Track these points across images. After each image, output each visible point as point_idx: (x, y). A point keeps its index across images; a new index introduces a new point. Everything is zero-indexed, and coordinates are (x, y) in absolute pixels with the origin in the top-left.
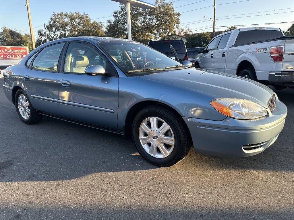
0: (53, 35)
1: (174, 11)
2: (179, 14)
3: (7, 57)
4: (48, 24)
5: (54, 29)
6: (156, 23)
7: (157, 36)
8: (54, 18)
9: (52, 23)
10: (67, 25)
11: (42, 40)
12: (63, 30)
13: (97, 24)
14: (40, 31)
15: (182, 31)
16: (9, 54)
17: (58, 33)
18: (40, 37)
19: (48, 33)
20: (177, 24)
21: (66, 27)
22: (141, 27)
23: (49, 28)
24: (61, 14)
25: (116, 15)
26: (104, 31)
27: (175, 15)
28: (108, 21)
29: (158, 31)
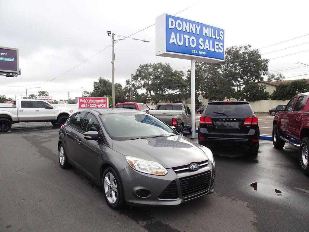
0: (138, 84)
1: (260, 58)
2: (267, 61)
3: (91, 106)
4: (135, 74)
5: (139, 78)
6: (239, 71)
7: (241, 84)
8: (140, 69)
9: (138, 73)
10: (150, 75)
11: (128, 88)
12: (147, 79)
13: (179, 74)
14: (128, 80)
15: (272, 78)
16: (92, 104)
17: (143, 82)
18: (127, 85)
19: (134, 82)
20: (264, 72)
21: (150, 77)
22: (222, 75)
23: (135, 78)
24: (146, 66)
25: (197, 64)
26: (185, 79)
27: (262, 61)
28: (189, 70)
29: (242, 79)
